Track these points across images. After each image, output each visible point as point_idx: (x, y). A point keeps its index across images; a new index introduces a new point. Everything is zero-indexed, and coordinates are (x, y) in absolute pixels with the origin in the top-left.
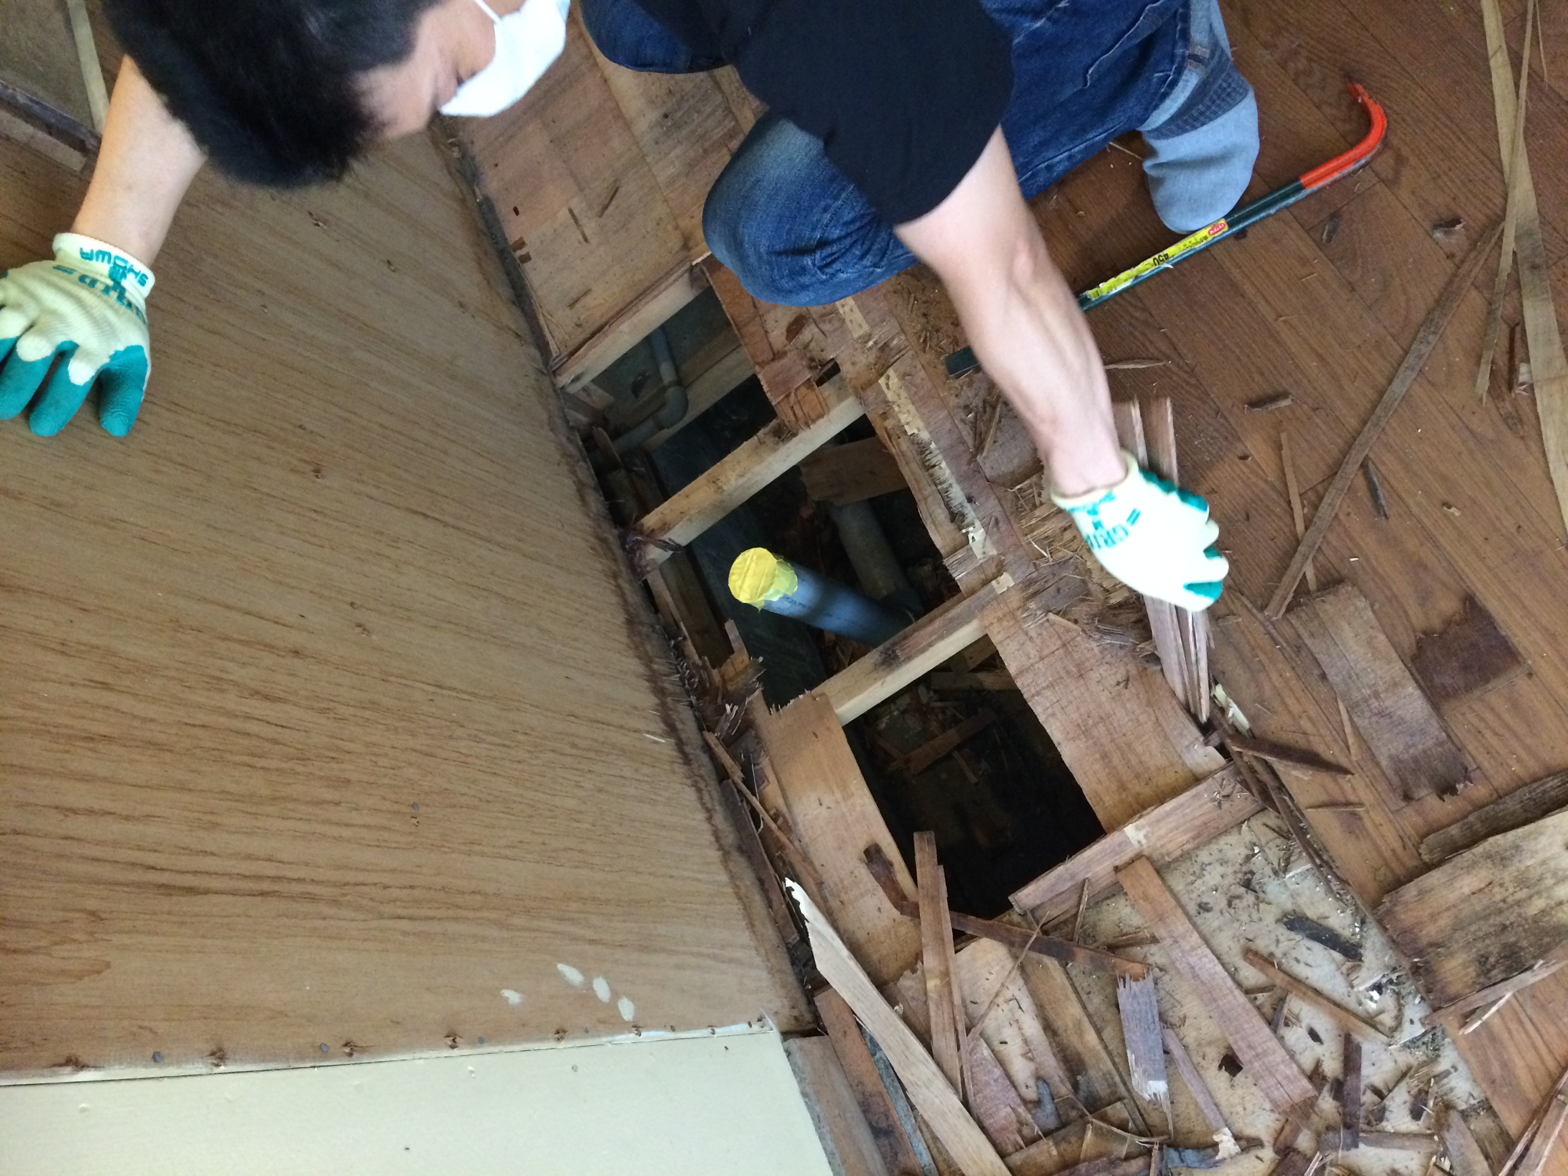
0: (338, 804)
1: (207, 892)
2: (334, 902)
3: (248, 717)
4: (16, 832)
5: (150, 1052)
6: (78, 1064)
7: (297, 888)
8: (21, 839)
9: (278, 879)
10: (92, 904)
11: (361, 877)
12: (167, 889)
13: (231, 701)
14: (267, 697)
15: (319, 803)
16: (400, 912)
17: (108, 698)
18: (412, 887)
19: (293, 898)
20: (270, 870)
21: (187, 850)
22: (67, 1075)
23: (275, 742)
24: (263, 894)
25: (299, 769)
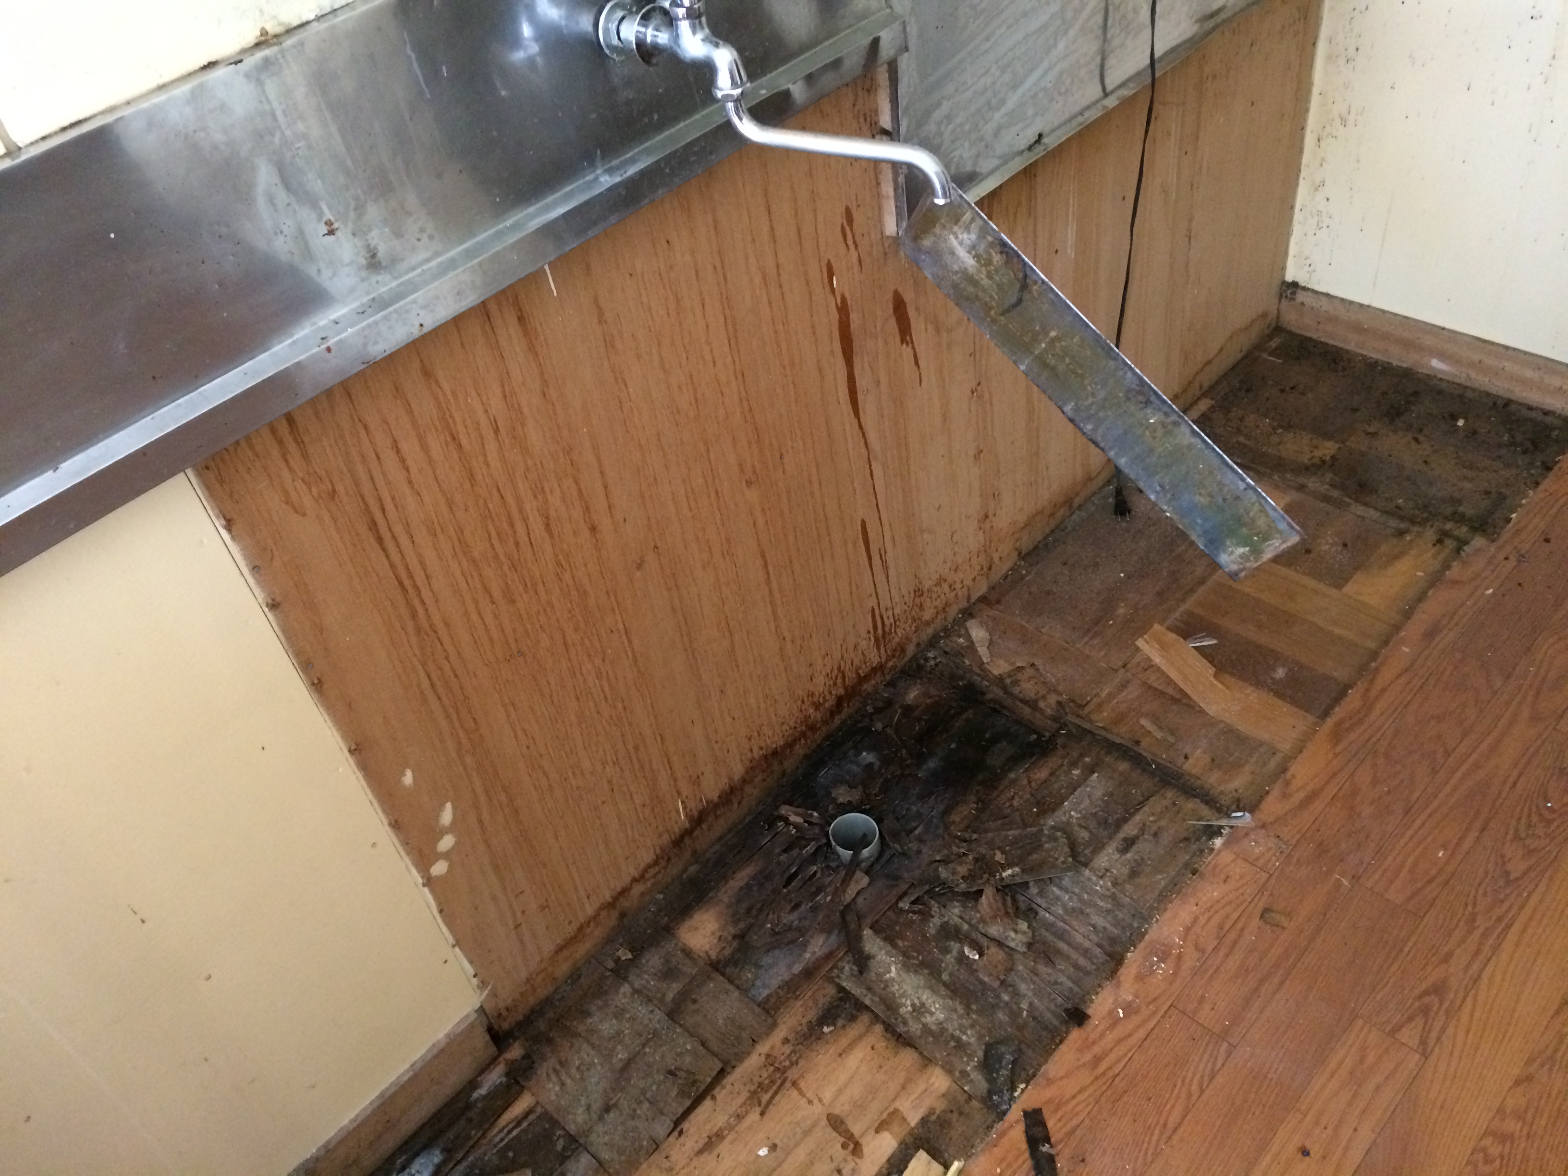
0: (493, 603)
1: (384, 550)
2: (418, 630)
3: (525, 520)
4: (366, 427)
5: (257, 563)
6: (230, 526)
7: (416, 602)
8: (363, 431)
9: (416, 588)
10: (340, 488)
11: (446, 640)
12: (373, 526)
13: (531, 506)
14: (547, 526)
15: (486, 590)
16: (434, 677)
17: (489, 434)
18: (456, 676)
19: (408, 603)
20: (420, 580)
21: (407, 526)
22: (219, 523)
23: (517, 544)
24: (401, 583)
25: (506, 568)
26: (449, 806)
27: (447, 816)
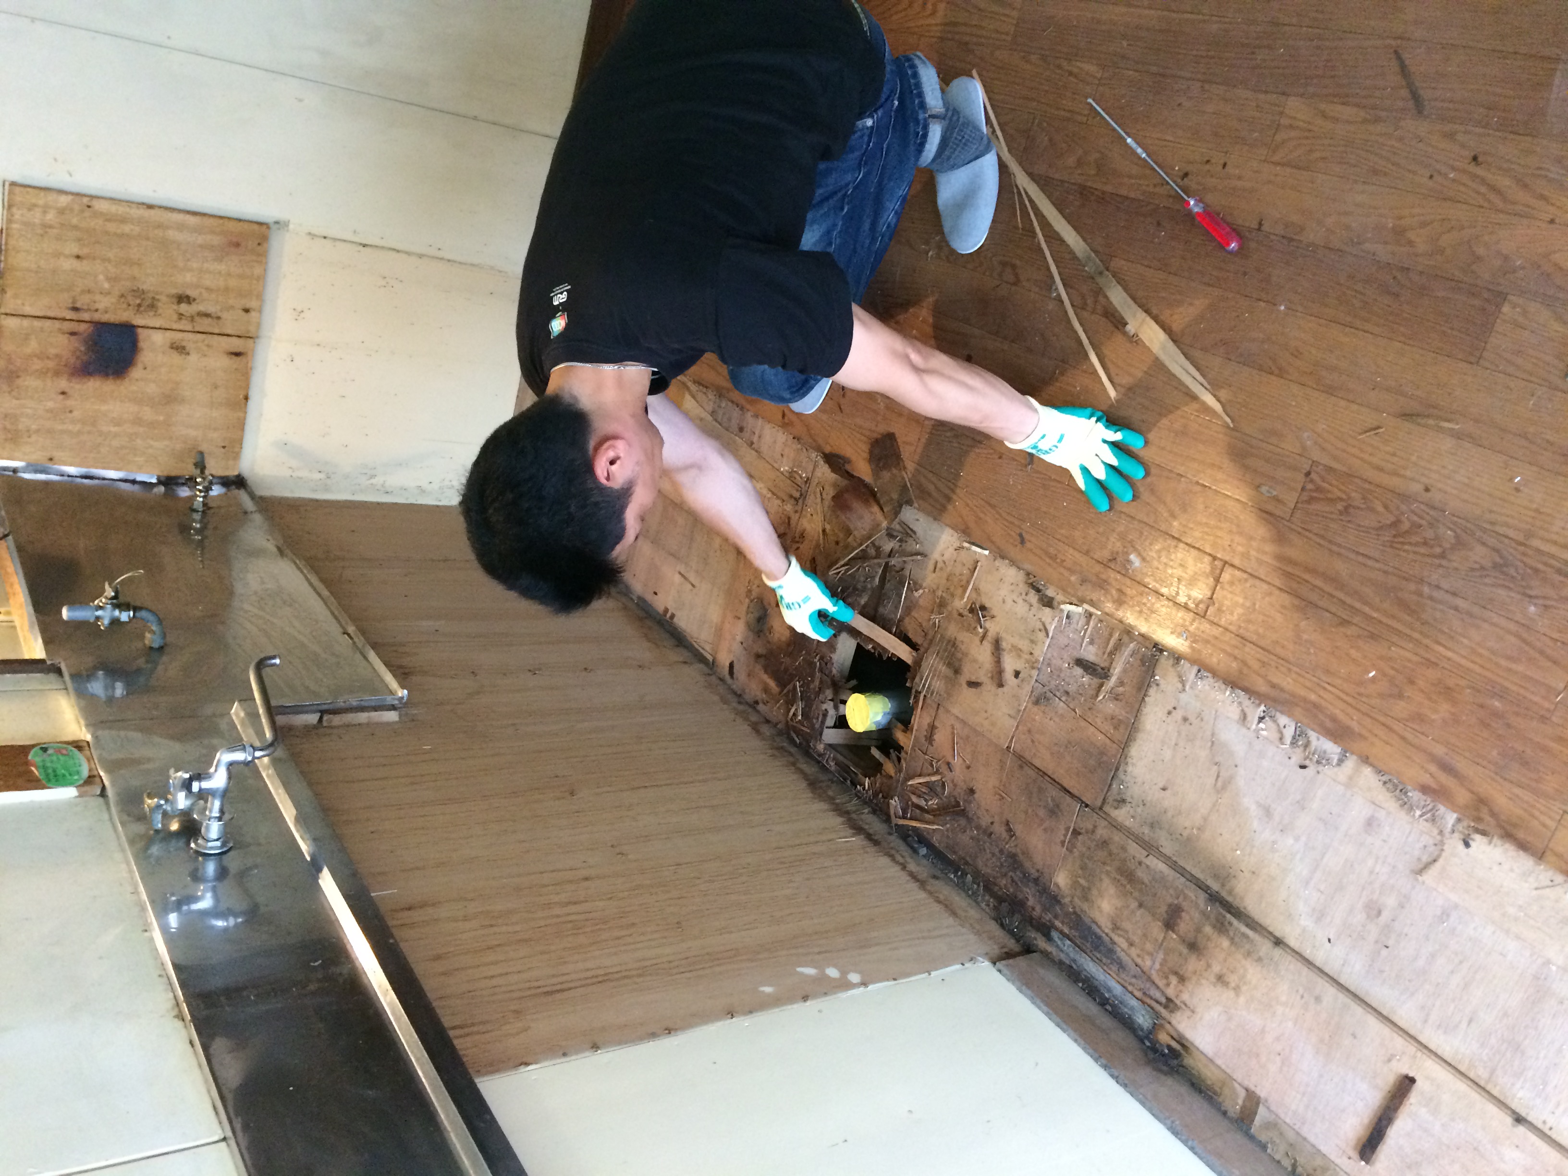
0: (631, 935)
1: (570, 989)
2: (639, 976)
3: (569, 914)
4: (470, 992)
5: (561, 1053)
6: (527, 1064)
7: (619, 975)
8: (473, 993)
9: (606, 974)
10: (512, 1008)
11: (654, 962)
12: (548, 993)
13: (557, 911)
14: (575, 903)
15: (618, 938)
16: (683, 970)
17: (493, 930)
18: (687, 958)
19: (617, 979)
20: (601, 972)
21: (554, 976)
22: (523, 1069)
23: (587, 920)
24: (600, 982)
25: (603, 927)
26: (799, 969)
27: (810, 971)
